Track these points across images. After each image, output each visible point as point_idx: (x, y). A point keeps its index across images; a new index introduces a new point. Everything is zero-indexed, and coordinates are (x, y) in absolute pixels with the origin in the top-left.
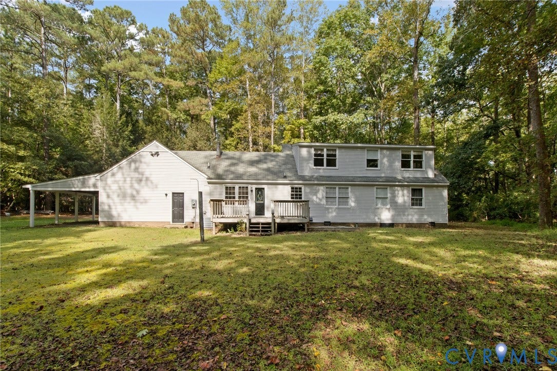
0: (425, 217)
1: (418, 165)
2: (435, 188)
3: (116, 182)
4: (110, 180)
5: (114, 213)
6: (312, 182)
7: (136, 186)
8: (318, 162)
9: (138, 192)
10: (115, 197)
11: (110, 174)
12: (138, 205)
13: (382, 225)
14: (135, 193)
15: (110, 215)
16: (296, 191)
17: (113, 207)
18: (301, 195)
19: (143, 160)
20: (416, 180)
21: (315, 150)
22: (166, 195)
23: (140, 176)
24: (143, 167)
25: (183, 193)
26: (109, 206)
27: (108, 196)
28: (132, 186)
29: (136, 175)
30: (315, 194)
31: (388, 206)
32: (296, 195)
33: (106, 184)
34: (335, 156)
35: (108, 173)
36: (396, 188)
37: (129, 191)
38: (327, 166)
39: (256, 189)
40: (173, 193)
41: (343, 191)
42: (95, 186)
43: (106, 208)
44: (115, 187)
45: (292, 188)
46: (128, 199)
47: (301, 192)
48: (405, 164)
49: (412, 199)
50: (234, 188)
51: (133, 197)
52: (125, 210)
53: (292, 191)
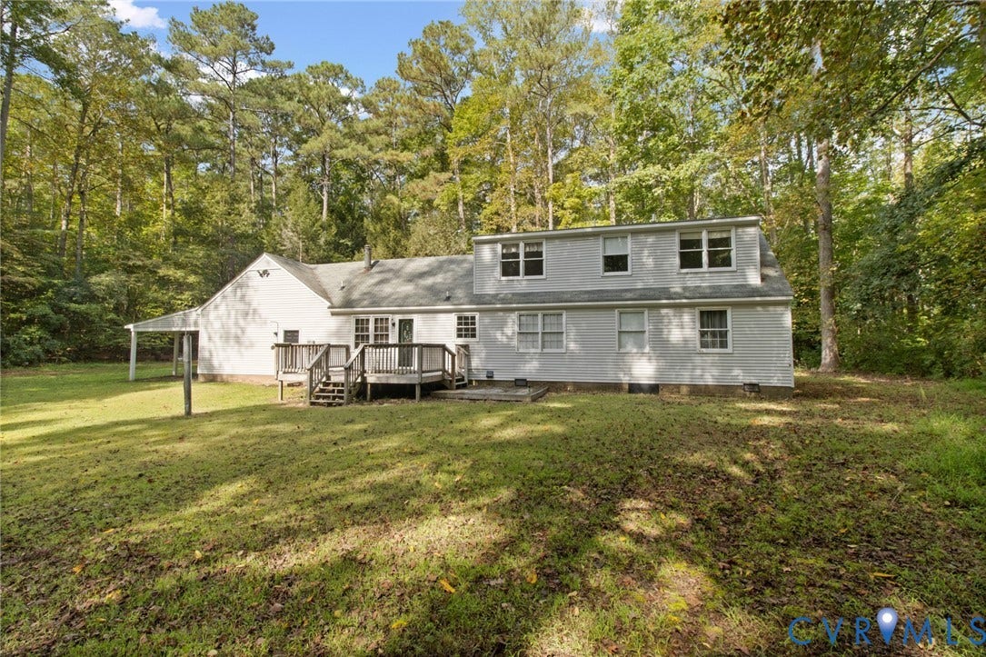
0: (736, 372)
1: (720, 259)
2: (759, 309)
3: (219, 317)
4: (212, 315)
5: (216, 363)
6: (495, 306)
7: (241, 322)
8: (509, 269)
9: (243, 331)
10: (216, 338)
11: (212, 306)
12: (243, 350)
13: (634, 388)
14: (239, 332)
15: (211, 366)
16: (466, 324)
17: (214, 354)
18: (474, 330)
19: (250, 284)
20: (717, 291)
21: (504, 246)
22: (276, 334)
23: (247, 307)
24: (250, 292)
25: (297, 332)
26: (210, 352)
27: (210, 338)
28: (236, 323)
29: (241, 306)
30: (501, 326)
31: (647, 349)
32: (467, 330)
33: (208, 321)
34: (540, 254)
35: (211, 305)
36: (664, 311)
37: (233, 330)
38: (526, 274)
39: (401, 321)
40: (285, 331)
41: (553, 319)
42: (196, 324)
43: (207, 354)
44: (217, 325)
45: (459, 318)
46: (232, 342)
47: (474, 324)
48: (690, 260)
49: (703, 334)
50: (368, 320)
51: (238, 339)
52: (228, 358)
53: (459, 324)
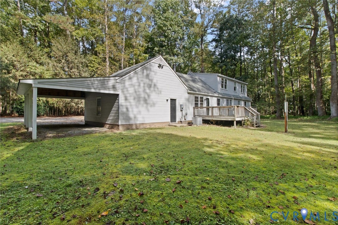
3: (132, 85)
4: (127, 83)
5: (131, 115)
6: (222, 96)
7: (148, 91)
8: (222, 86)
9: (149, 96)
10: (131, 99)
14: (146, 97)
15: (128, 118)
17: (130, 110)
18: (220, 103)
19: (152, 69)
21: (221, 79)
22: (167, 100)
23: (150, 82)
24: (152, 74)
25: (176, 100)
26: (127, 109)
27: (126, 99)
28: (144, 91)
29: (147, 81)
30: (224, 103)
33: (124, 86)
34: (227, 83)
37: (143, 95)
38: (225, 88)
40: (171, 99)
42: (114, 87)
43: (125, 110)
44: (131, 90)
45: (217, 99)
46: (142, 102)
47: (220, 101)
50: (198, 97)
51: (145, 101)
52: (140, 112)
53: (217, 101)
